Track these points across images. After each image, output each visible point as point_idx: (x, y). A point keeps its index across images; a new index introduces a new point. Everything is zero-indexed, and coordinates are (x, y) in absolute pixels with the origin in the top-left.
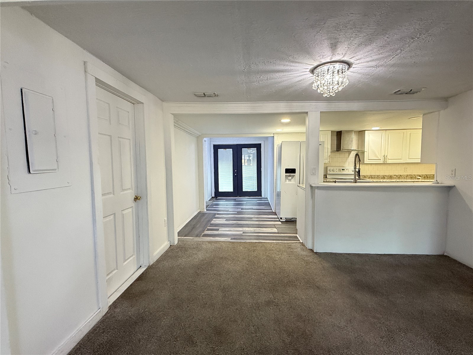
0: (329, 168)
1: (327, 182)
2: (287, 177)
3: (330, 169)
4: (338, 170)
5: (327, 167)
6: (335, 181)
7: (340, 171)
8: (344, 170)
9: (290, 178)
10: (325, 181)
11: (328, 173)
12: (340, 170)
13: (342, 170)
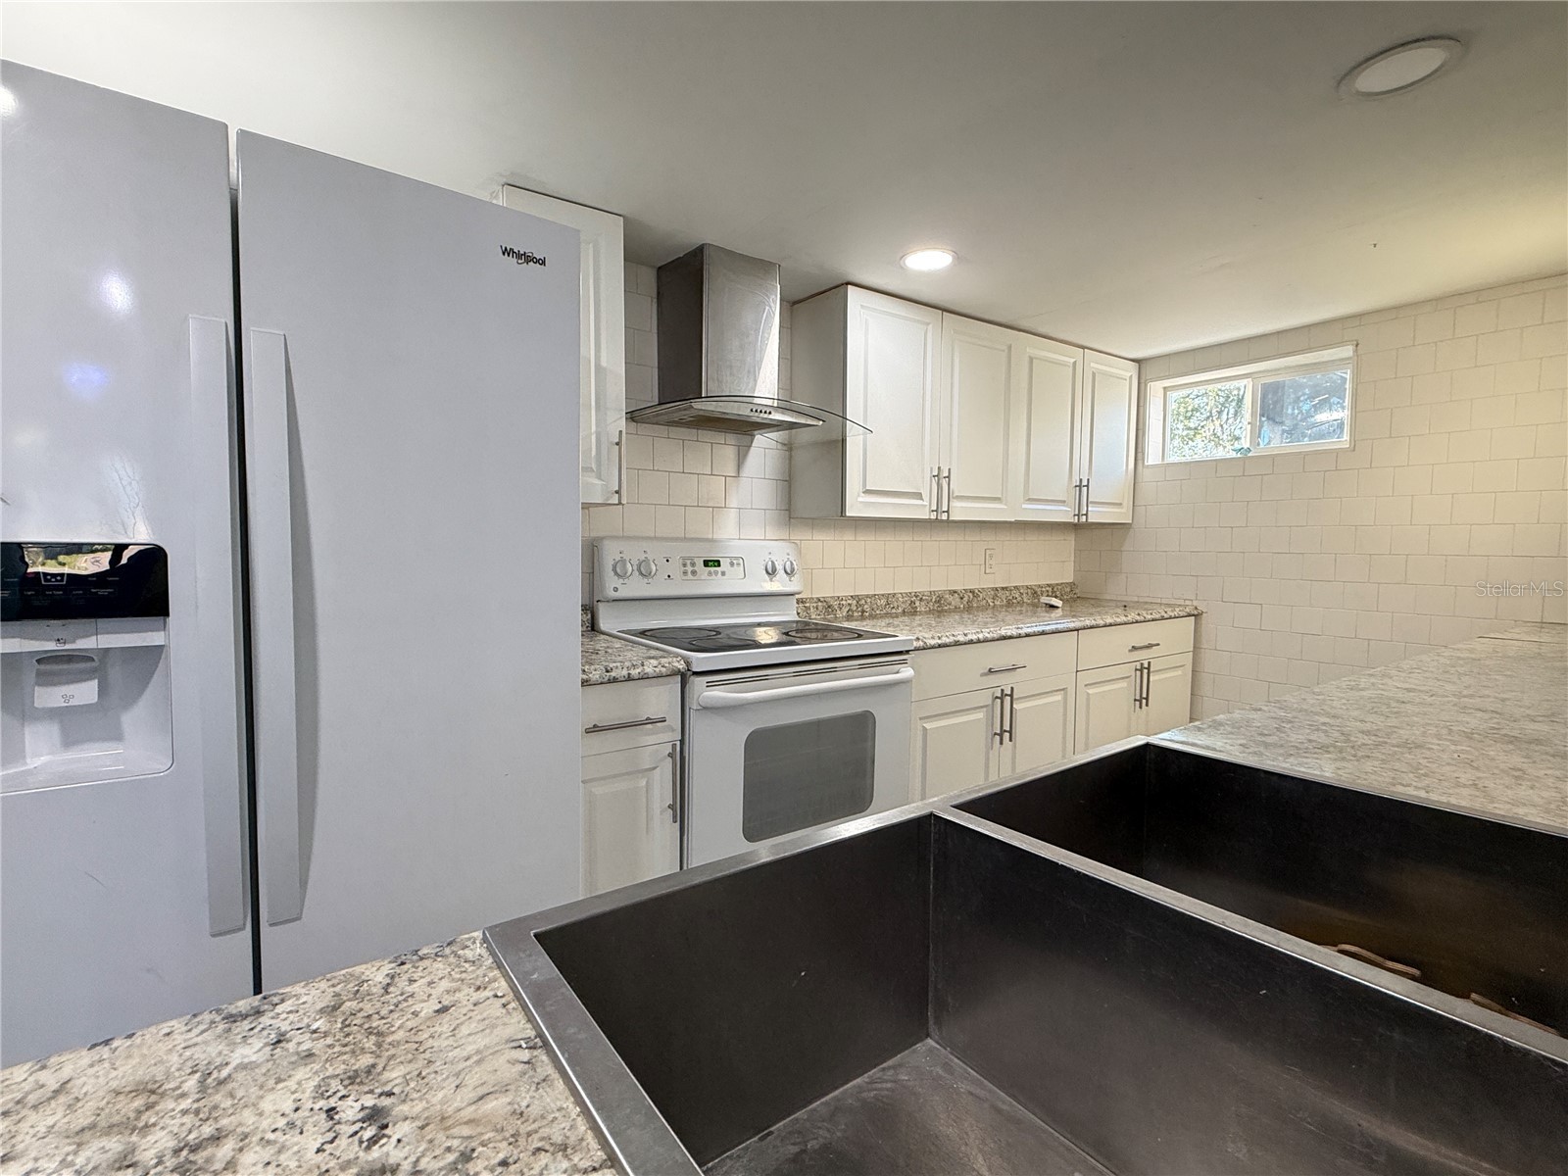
0: (611, 553)
1: (615, 680)
2: (30, 676)
3: (623, 561)
4: (675, 568)
5: (602, 539)
6: (681, 666)
7: (694, 573)
8: (718, 563)
9: (85, 692)
10: (595, 676)
11: (613, 594)
12: (689, 569)
13: (706, 563)
